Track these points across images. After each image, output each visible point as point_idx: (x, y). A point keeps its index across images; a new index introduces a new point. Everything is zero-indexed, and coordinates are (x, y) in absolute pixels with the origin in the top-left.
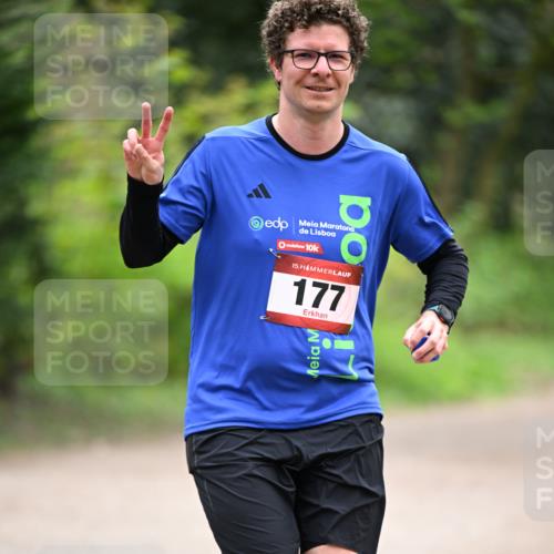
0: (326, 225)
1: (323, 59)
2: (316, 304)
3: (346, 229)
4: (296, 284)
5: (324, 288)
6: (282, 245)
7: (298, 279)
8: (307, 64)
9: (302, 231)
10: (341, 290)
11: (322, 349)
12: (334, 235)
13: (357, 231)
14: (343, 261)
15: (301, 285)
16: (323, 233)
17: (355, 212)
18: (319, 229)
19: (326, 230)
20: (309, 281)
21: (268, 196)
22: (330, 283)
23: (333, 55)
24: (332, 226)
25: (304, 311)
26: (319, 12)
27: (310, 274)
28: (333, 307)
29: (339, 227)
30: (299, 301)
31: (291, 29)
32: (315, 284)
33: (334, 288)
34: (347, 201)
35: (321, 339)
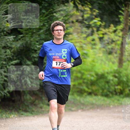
1: (59, 31)
2: (59, 65)
5: (60, 63)
7: (56, 62)
8: (57, 32)
9: (57, 55)
13: (65, 54)
15: (57, 63)
16: (59, 55)
17: (64, 51)
20: (58, 62)
21: (51, 50)
22: (61, 62)
23: (61, 30)
26: (58, 24)
29: (62, 54)
30: (57, 65)
31: (55, 27)
35: (61, 70)
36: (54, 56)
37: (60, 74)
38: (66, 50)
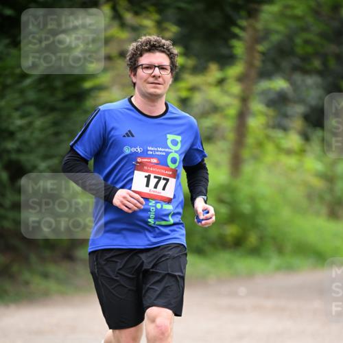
0: (160, 149)
2: (156, 187)
3: (170, 151)
4: (146, 177)
5: (160, 179)
6: (139, 160)
7: (147, 174)
8: (149, 71)
9: (149, 153)
10: (167, 180)
11: (156, 208)
12: (164, 154)
13: (176, 152)
14: (168, 166)
15: (148, 178)
16: (159, 153)
17: (175, 143)
18: (158, 151)
19: (161, 151)
20: (152, 176)
21: (133, 136)
22: (162, 177)
23: (162, 68)
24: (163, 150)
25: (150, 190)
27: (153, 172)
28: (164, 189)
29: (166, 150)
31: (141, 55)
32: (155, 177)
33: (164, 179)
34: (170, 137)
36: (142, 156)
37: (153, 217)
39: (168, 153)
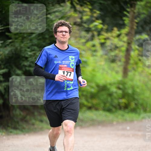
0: (67, 62)
1: (64, 32)
2: (67, 75)
6: (60, 66)
7: (63, 71)
8: (61, 33)
9: (63, 63)
10: (71, 73)
12: (69, 63)
13: (73, 62)
14: (71, 67)
15: (64, 72)
17: (72, 59)
20: (65, 71)
21: (57, 57)
23: (66, 32)
27: (65, 70)
28: (70, 76)
32: (66, 72)
33: (70, 72)
34: (70, 57)
35: (67, 82)
36: (61, 64)
37: (66, 87)
38: (74, 57)
39: (70, 63)
